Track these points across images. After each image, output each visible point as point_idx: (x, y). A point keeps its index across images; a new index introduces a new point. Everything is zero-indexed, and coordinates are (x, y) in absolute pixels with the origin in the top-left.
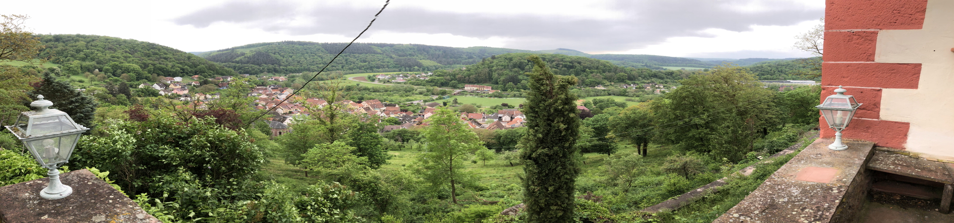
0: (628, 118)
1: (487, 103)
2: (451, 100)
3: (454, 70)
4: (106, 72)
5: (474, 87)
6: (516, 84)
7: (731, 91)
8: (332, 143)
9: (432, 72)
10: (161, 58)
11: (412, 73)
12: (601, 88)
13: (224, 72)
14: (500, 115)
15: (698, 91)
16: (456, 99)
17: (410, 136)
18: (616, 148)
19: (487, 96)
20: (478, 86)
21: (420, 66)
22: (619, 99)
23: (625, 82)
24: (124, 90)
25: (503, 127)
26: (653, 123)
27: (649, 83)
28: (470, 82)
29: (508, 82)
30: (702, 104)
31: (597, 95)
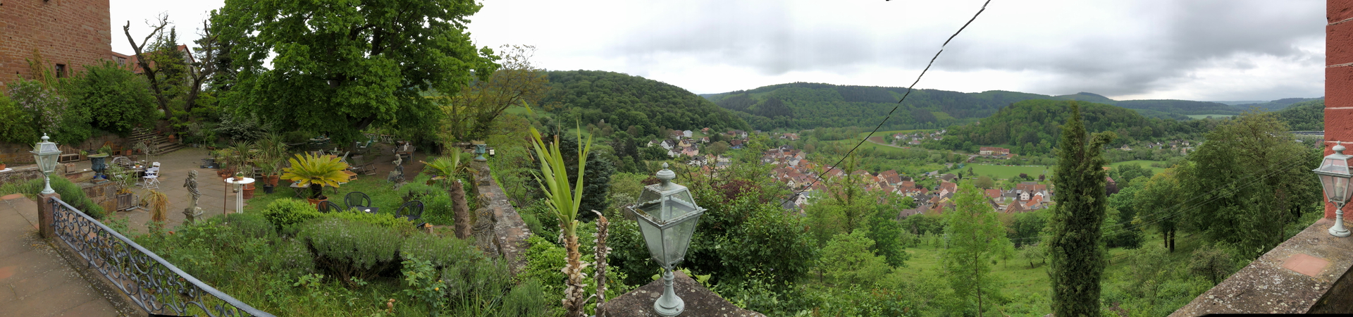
0: (1154, 192)
1: (1005, 173)
2: (965, 169)
3: (967, 126)
4: (612, 124)
5: (989, 150)
6: (1035, 146)
7: (1260, 147)
8: (849, 233)
9: (945, 129)
10: (669, 102)
11: (925, 130)
12: (1126, 149)
13: (738, 125)
14: (1018, 192)
15: (1224, 148)
16: (972, 169)
17: (926, 226)
18: (1142, 240)
19: (1004, 163)
20: (994, 148)
21: (934, 120)
22: (1145, 165)
23: (1150, 140)
24: (631, 150)
25: (1021, 208)
26: (1178, 200)
27: (1174, 140)
28: (986, 144)
29: (1027, 142)
30: (1229, 168)
31: (1123, 160)
